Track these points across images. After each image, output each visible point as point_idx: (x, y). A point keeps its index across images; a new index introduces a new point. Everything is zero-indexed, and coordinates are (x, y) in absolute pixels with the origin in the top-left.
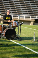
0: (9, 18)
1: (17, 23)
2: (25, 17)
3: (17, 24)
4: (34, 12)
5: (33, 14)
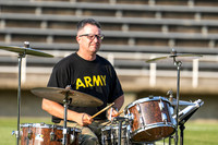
3: (169, 120)
4: (132, 26)
5: (125, 40)
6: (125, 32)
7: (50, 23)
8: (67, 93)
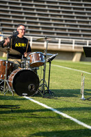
0: (23, 45)
1: (41, 57)
2: (61, 43)
4: (82, 31)
5: (80, 35)
7: (56, 29)
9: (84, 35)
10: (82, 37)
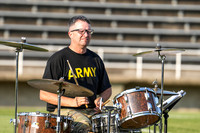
6: (114, 28)
7: (45, 20)
8: (61, 84)
9: (126, 36)
10: (120, 40)
